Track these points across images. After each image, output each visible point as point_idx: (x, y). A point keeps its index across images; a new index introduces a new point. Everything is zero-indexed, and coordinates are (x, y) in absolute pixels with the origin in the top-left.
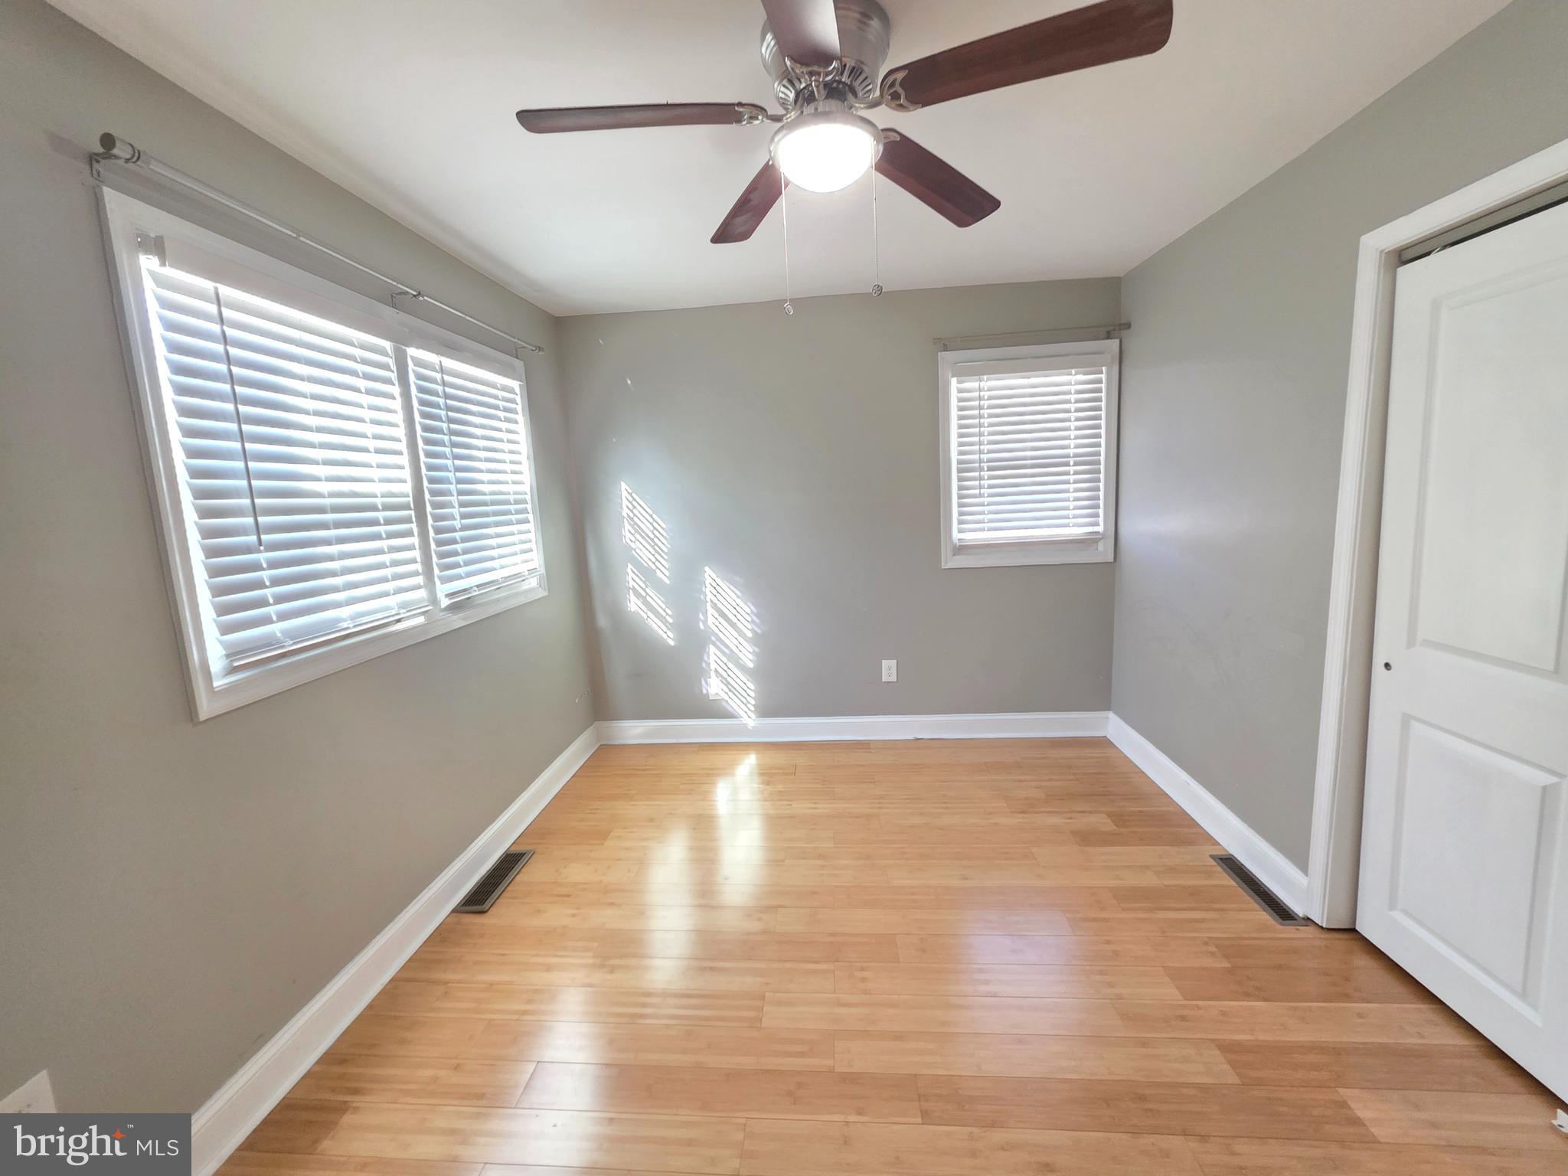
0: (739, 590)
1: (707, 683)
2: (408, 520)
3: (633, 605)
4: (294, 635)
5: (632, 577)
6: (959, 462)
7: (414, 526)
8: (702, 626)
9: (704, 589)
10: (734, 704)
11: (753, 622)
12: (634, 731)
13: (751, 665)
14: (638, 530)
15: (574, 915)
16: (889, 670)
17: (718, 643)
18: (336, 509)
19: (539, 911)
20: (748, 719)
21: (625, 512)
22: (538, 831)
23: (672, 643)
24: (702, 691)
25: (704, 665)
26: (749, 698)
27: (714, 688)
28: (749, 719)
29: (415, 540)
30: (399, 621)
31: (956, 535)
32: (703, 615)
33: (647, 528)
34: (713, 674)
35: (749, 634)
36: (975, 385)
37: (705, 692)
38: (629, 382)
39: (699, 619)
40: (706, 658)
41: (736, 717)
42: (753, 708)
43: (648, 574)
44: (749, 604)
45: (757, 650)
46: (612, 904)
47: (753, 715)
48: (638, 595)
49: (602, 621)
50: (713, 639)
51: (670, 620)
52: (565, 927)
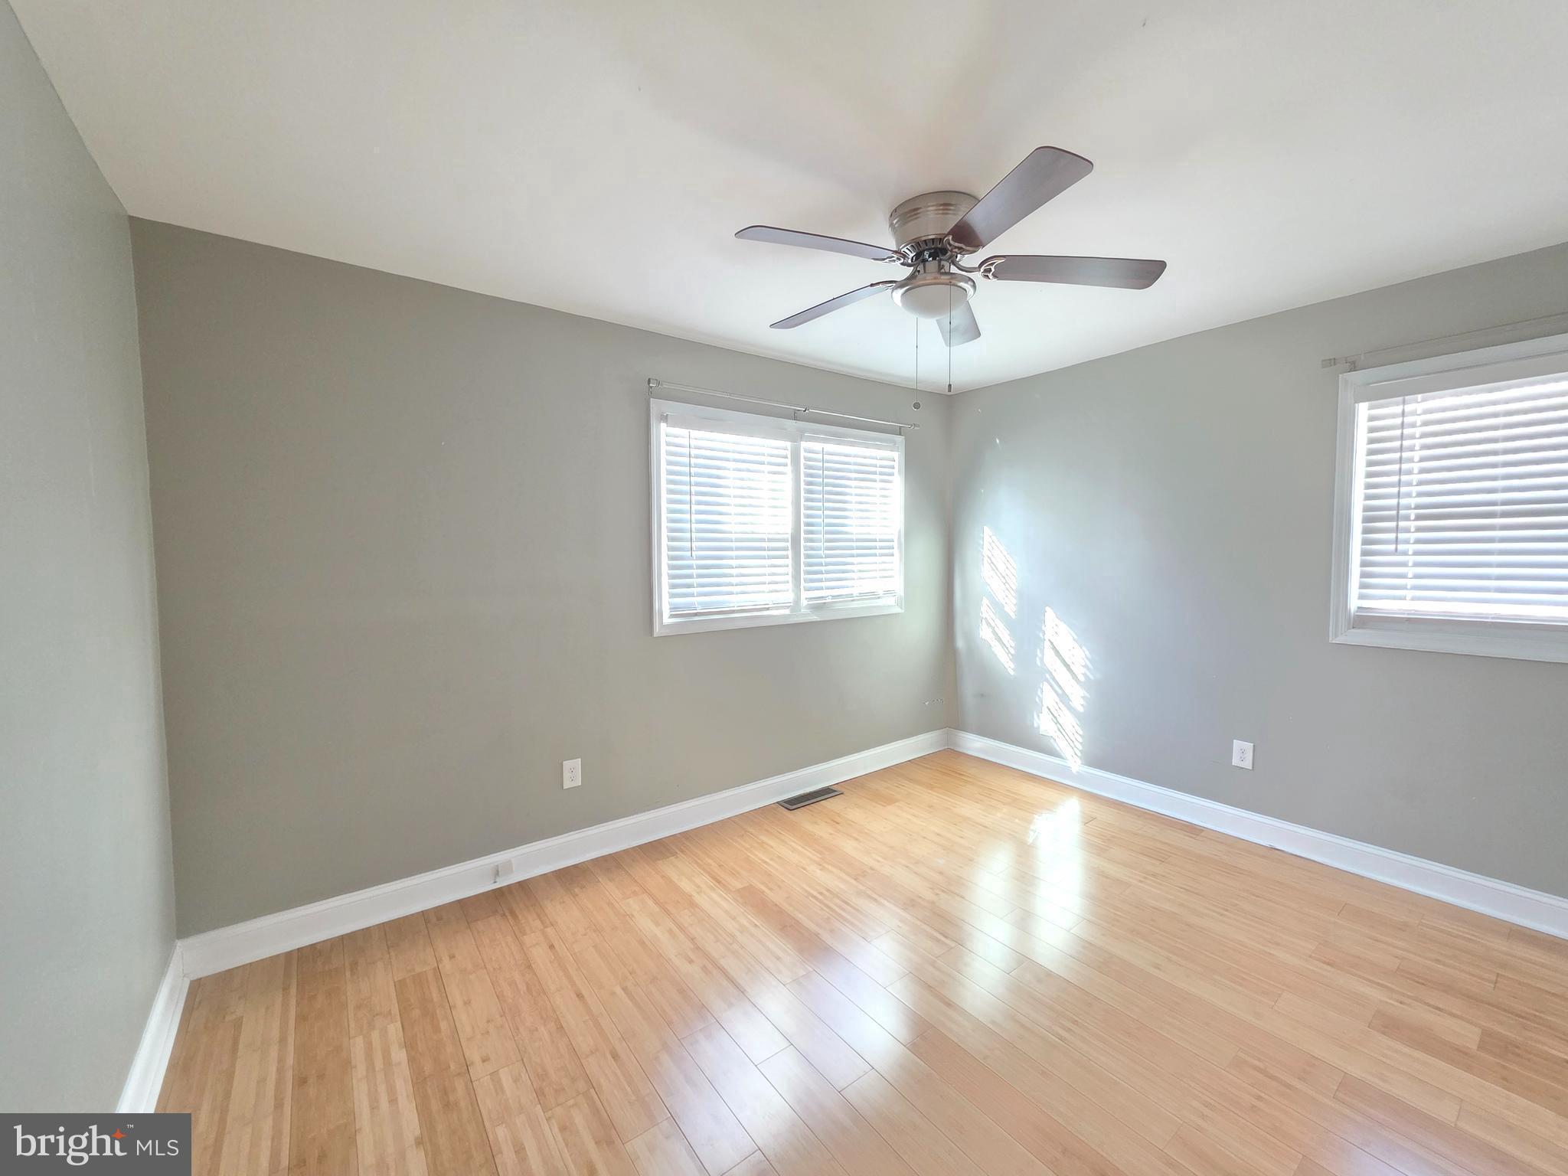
0: (1076, 633)
1: (1038, 716)
2: (786, 549)
3: (985, 633)
4: (704, 605)
5: (986, 610)
6: (1366, 509)
7: (789, 553)
8: (1038, 663)
9: (1043, 627)
10: (1061, 745)
11: (1086, 666)
12: (974, 744)
13: (1081, 709)
14: (995, 568)
15: (831, 834)
16: (1242, 753)
17: (1051, 681)
18: (737, 540)
19: (815, 823)
20: (1073, 761)
21: (986, 552)
22: (857, 784)
23: (1012, 673)
24: (1033, 724)
25: (1037, 699)
26: (1076, 743)
27: (1044, 724)
28: (1075, 763)
29: (789, 562)
30: (768, 609)
31: (1354, 603)
32: (1041, 653)
33: (1001, 567)
34: (1045, 710)
35: (1082, 678)
36: (1398, 409)
37: (1036, 725)
38: (998, 441)
39: (1037, 655)
40: (1039, 693)
41: (1062, 758)
42: (1079, 754)
43: (998, 607)
44: (1084, 648)
45: (1088, 695)
46: (857, 839)
47: (1079, 762)
48: (988, 624)
49: (960, 643)
50: (1048, 676)
51: (1013, 651)
52: (821, 837)
